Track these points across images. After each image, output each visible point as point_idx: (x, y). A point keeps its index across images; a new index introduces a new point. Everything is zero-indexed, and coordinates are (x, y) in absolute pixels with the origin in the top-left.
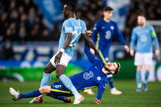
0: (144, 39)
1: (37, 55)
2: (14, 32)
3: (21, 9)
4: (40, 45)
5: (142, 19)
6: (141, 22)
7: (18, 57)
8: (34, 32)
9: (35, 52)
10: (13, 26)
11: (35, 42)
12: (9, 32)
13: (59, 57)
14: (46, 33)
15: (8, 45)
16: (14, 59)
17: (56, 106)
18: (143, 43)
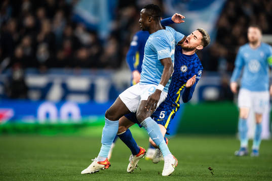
0: (254, 66)
1: (67, 92)
2: (28, 51)
3: (41, 13)
4: (72, 74)
5: (255, 33)
6: (253, 38)
7: (34, 95)
8: (61, 55)
9: (64, 86)
10: (26, 41)
11: (65, 70)
12: (19, 52)
13: (156, 99)
14: (83, 54)
15: (18, 74)
16: (27, 98)
17: (99, 180)
18: (252, 74)
